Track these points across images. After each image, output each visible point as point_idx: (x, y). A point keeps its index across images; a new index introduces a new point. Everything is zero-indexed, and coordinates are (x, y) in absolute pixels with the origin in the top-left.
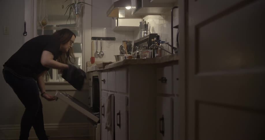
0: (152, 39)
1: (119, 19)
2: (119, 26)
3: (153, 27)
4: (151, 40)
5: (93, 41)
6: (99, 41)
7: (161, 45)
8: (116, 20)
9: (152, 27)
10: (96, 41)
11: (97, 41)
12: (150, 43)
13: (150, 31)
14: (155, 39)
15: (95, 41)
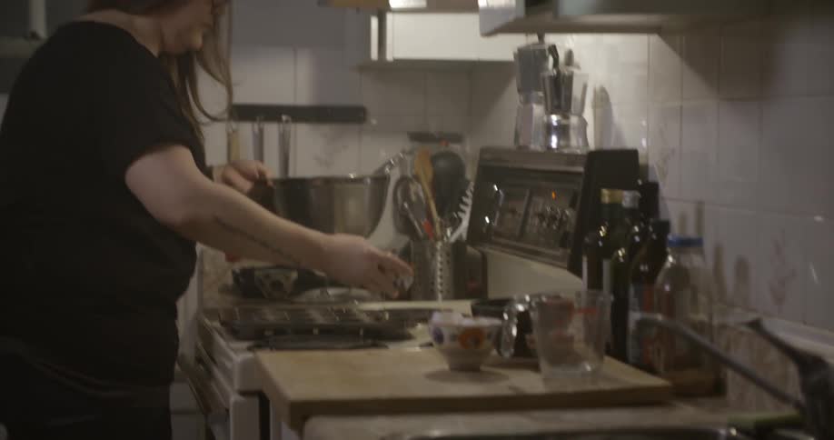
0: (605, 192)
1: (389, 17)
2: (389, 57)
3: (603, 90)
4: (598, 196)
5: (234, 125)
6: (272, 130)
7: (670, 259)
8: (374, 22)
9: (598, 86)
10: (256, 126)
11: (261, 131)
12: (591, 212)
13: (580, 115)
14: (627, 198)
15: (247, 130)
